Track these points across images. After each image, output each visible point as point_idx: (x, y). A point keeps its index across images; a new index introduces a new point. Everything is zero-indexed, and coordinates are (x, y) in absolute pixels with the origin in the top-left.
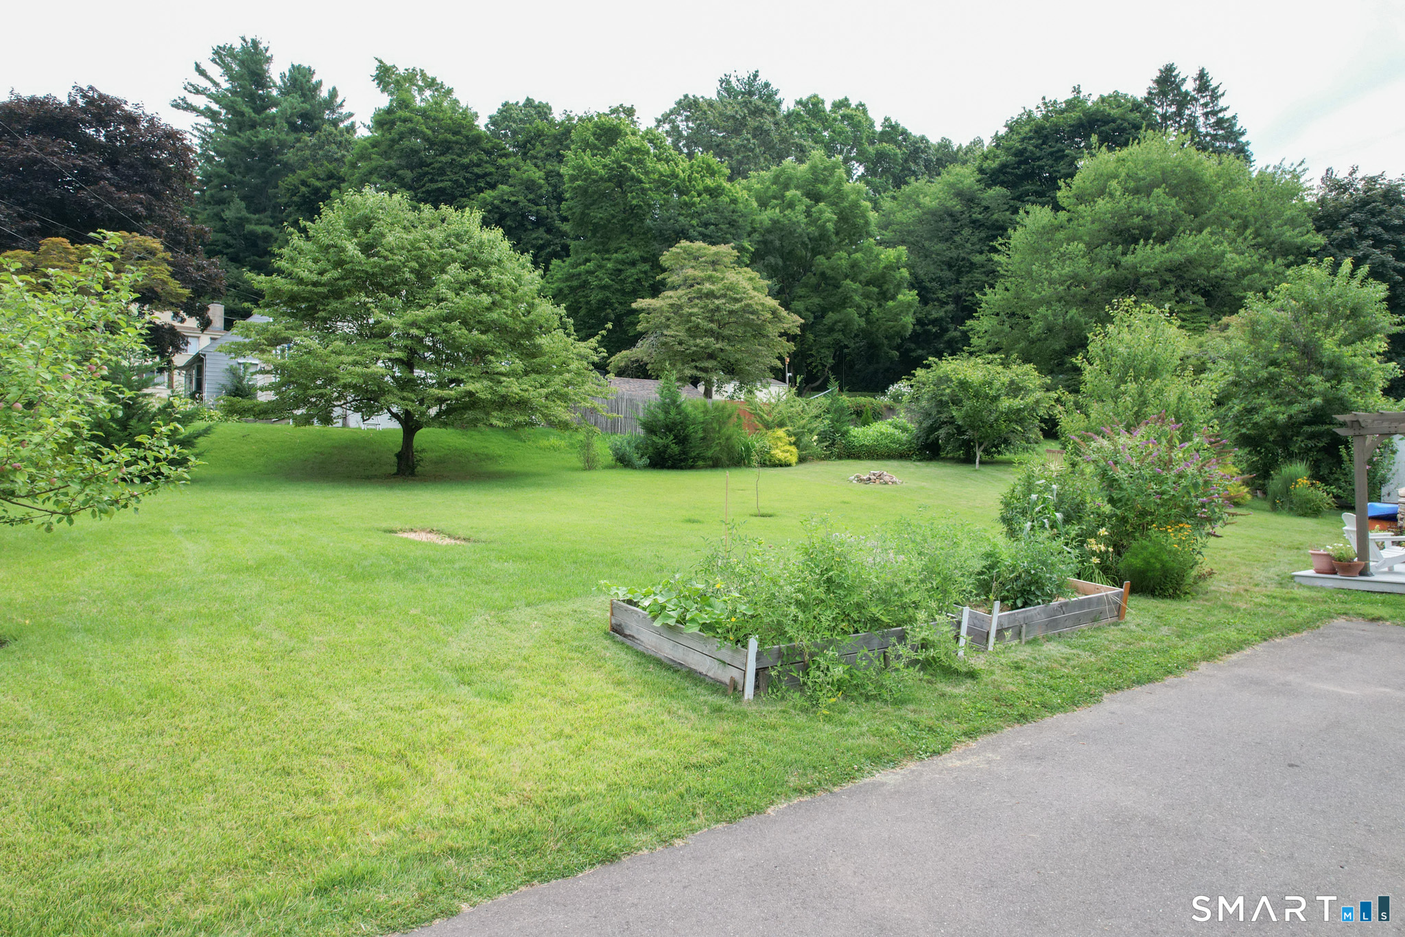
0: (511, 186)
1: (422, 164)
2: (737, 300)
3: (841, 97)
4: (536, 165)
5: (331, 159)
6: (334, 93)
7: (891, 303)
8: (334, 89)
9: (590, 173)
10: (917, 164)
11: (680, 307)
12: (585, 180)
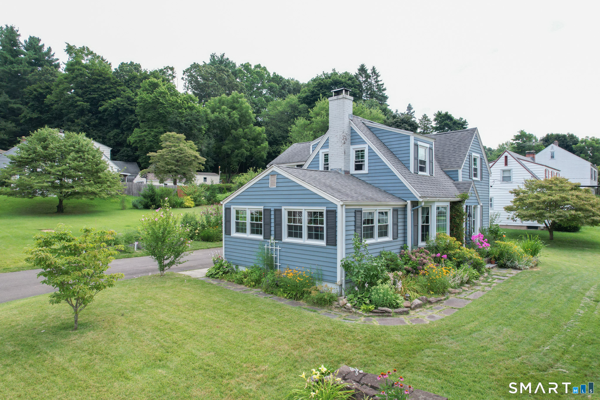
0: (122, 98)
1: (86, 87)
2: (181, 153)
3: (258, 64)
4: (132, 90)
5: (48, 80)
6: (50, 49)
7: (259, 147)
8: (50, 48)
9: (145, 100)
10: (285, 91)
11: (163, 155)
12: (144, 103)
